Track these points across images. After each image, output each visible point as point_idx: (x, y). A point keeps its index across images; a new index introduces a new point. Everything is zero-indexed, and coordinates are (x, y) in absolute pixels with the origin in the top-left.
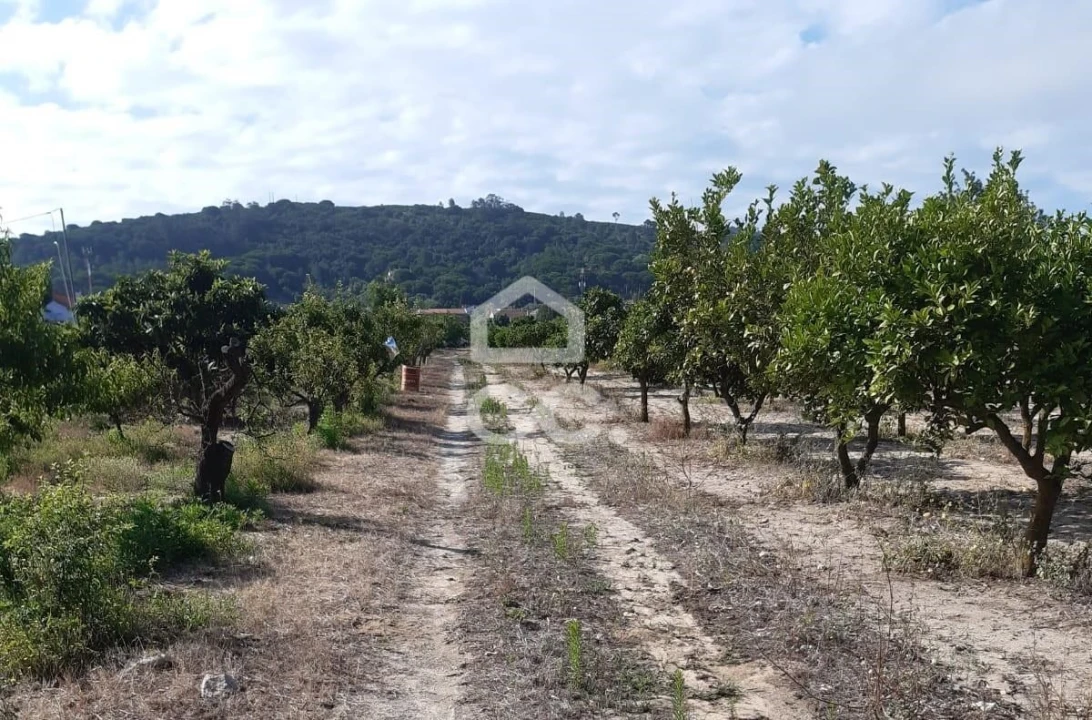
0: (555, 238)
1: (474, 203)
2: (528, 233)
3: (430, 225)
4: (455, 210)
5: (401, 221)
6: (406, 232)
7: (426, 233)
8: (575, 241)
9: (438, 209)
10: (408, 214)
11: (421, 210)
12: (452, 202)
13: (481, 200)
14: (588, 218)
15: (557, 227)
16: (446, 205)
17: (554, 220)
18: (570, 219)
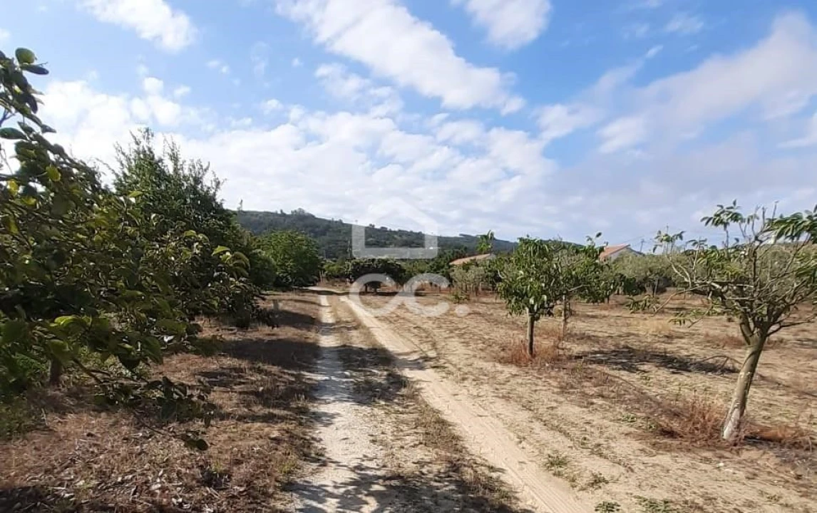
0: (331, 230)
1: (292, 212)
2: (318, 227)
3: (272, 221)
4: (283, 215)
5: (258, 218)
6: (261, 224)
7: (270, 225)
8: (340, 231)
9: (275, 214)
10: (260, 215)
11: (267, 214)
12: (281, 211)
13: (295, 211)
14: (344, 222)
15: (331, 225)
16: (279, 212)
17: (330, 222)
18: (336, 222)
